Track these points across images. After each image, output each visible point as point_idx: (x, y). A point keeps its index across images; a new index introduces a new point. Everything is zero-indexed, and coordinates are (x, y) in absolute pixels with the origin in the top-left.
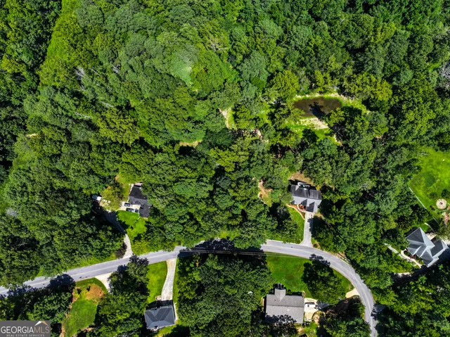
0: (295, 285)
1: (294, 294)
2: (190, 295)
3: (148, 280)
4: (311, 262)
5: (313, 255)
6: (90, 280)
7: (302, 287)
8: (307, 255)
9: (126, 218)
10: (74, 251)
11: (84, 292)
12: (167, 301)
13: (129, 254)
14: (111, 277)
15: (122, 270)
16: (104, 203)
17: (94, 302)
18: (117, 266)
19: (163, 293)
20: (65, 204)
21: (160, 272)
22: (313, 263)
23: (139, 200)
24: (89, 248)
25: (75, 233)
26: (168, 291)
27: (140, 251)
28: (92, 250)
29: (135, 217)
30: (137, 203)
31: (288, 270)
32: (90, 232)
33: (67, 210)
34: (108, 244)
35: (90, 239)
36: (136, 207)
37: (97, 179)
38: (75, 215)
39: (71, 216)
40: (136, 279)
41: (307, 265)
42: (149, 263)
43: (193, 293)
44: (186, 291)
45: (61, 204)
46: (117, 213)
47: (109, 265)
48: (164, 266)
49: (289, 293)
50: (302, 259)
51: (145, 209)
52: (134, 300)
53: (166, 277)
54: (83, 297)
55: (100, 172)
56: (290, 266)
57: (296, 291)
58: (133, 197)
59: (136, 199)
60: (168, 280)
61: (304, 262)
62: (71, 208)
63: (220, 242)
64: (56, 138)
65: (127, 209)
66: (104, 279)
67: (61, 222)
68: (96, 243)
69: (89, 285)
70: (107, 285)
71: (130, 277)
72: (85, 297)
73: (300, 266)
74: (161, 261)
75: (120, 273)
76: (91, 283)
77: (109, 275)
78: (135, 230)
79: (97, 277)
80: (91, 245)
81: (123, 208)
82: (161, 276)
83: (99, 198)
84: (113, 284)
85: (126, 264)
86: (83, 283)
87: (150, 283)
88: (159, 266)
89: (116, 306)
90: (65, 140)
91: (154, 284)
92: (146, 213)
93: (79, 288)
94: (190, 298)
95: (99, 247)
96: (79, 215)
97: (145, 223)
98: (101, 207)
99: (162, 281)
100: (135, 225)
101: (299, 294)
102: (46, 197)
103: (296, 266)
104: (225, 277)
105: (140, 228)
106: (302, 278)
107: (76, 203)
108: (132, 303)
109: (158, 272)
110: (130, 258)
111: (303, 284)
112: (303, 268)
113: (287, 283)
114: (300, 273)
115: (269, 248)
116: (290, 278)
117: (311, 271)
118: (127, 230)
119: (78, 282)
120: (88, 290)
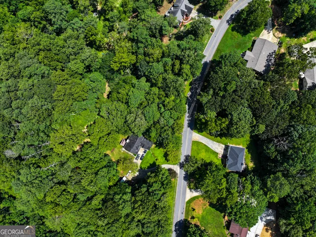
0: (246, 43)
1: (253, 46)
2: (224, 123)
3: (203, 159)
4: (232, 25)
5: (228, 21)
6: (187, 206)
7: (249, 38)
8: (225, 27)
9: (148, 162)
10: (155, 206)
11: (195, 214)
12: (224, 150)
13: (177, 168)
14: (190, 189)
15: (187, 177)
16: (129, 176)
17: (205, 209)
18: (183, 180)
19: (217, 151)
20: (115, 202)
21: (200, 148)
22: (233, 23)
23: (136, 145)
24: (157, 192)
25: (141, 201)
26: (217, 146)
27: (176, 157)
28: (160, 190)
29: (150, 155)
30: (137, 148)
31: (232, 46)
32: (145, 189)
33: (121, 202)
34: (160, 178)
35: (150, 190)
36: (141, 152)
37: (104, 169)
38: (127, 197)
39: (127, 201)
40: (198, 168)
41: (233, 29)
42: (190, 154)
43: (224, 120)
44: (221, 124)
45: (114, 205)
46: (141, 168)
47: (180, 187)
48: (196, 143)
49: (251, 49)
50: (227, 32)
51: (145, 143)
52: (214, 171)
53: (205, 145)
54: (198, 216)
55: (99, 166)
56: (230, 42)
57: (251, 44)
58: (132, 150)
59: (134, 148)
60: (208, 143)
61: (230, 31)
62: (120, 199)
63: (192, 93)
64: (58, 193)
65: (141, 159)
66: (190, 194)
67: (128, 210)
68: (156, 186)
69: (190, 208)
70: (195, 194)
71: (195, 171)
72: (199, 214)
73: (232, 35)
74: (191, 145)
75: (189, 180)
76: (189, 206)
77: (188, 190)
78: (159, 158)
79: (187, 200)
80: (155, 190)
81: (139, 162)
82: (203, 148)
83: (124, 179)
84: (196, 188)
85: (184, 173)
86: (187, 212)
87: (205, 159)
88: (195, 148)
89: (213, 187)
90: (63, 187)
91: (208, 156)
92: (148, 144)
93: (190, 217)
94: (227, 123)
95: (160, 185)
96: (128, 194)
97: (157, 148)
98: (132, 179)
99: (208, 149)
100: (155, 157)
101: (254, 42)
102: (103, 216)
103: (231, 38)
104: (220, 90)
105: (159, 153)
106: (242, 36)
107: (119, 194)
108: (215, 173)
109: (199, 150)
110: (180, 168)
111: (247, 36)
112: (235, 33)
113: (242, 49)
114: (238, 36)
115: (210, 56)
116: (239, 45)
117: (239, 27)
118: (157, 164)
119: (185, 216)
120: (194, 210)
